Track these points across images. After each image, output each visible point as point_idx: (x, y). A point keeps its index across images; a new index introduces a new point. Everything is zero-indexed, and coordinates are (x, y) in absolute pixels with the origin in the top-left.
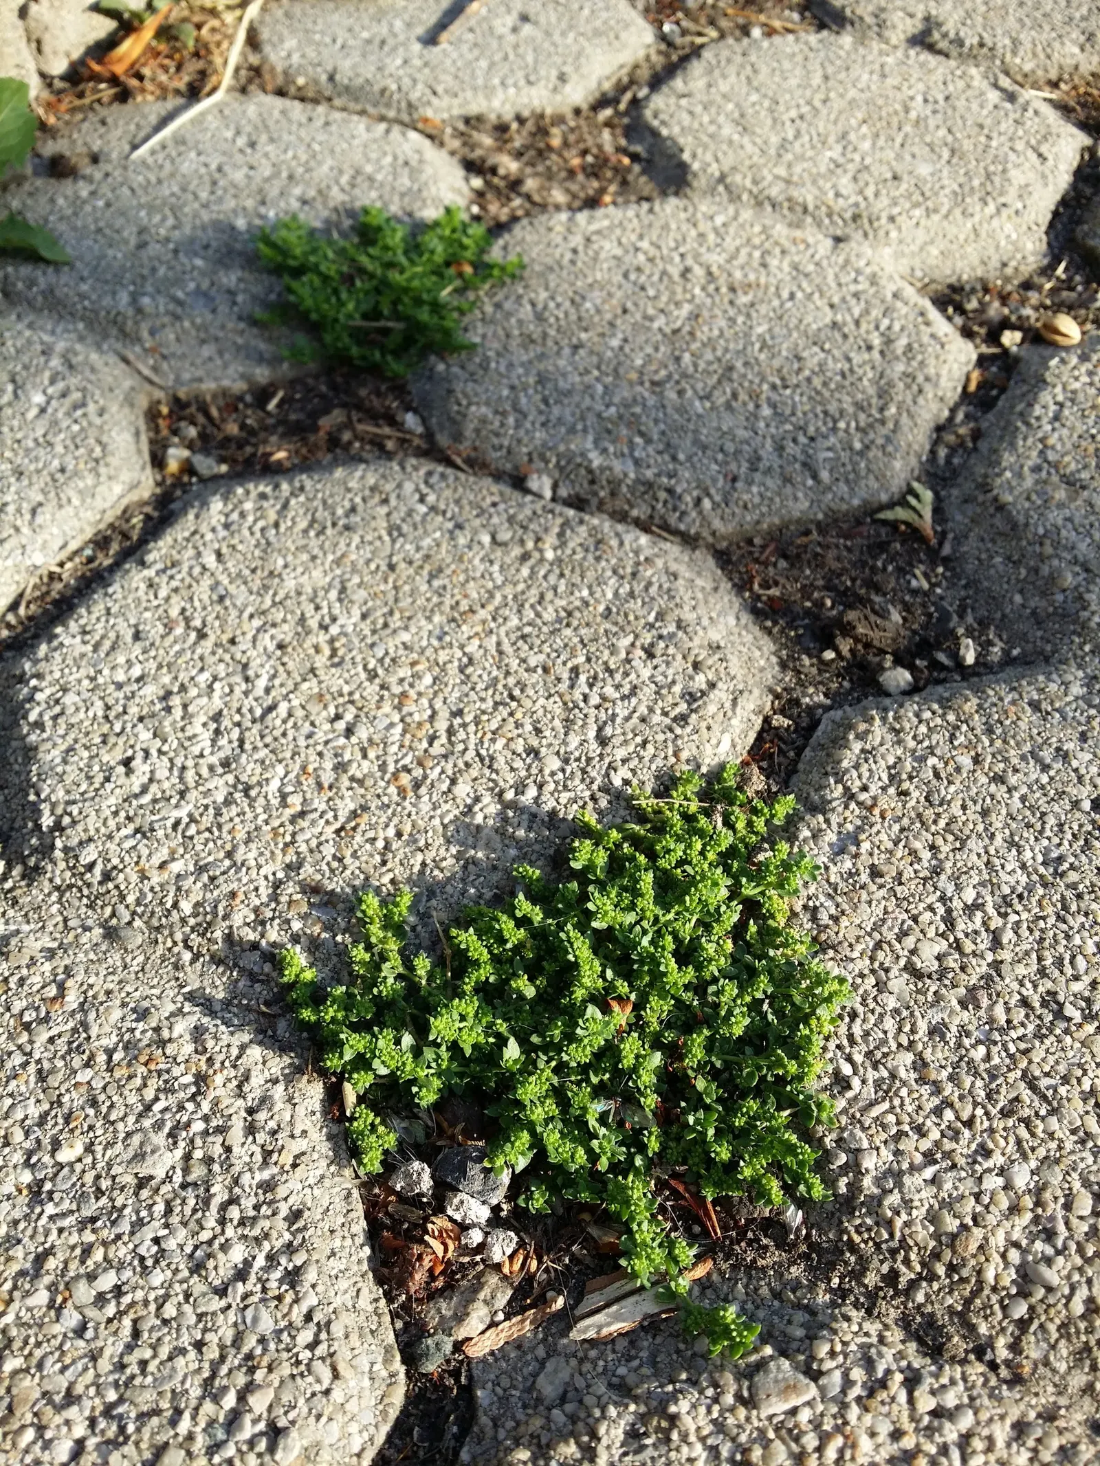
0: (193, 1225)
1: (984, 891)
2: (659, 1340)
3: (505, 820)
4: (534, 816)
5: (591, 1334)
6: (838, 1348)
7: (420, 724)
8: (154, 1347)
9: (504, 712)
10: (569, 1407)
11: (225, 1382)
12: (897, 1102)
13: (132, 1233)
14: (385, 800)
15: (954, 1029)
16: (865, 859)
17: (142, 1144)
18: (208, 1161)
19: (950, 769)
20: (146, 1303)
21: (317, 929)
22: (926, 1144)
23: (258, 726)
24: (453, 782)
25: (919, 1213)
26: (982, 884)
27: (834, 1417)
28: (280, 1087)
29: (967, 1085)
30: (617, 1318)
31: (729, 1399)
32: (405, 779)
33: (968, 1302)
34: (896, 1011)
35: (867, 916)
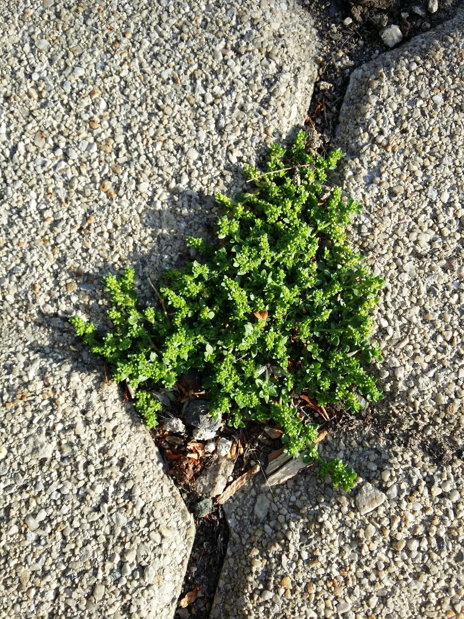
0: (74, 480)
1: (454, 192)
2: (308, 479)
3: (174, 203)
4: (191, 196)
5: (276, 483)
6: (394, 474)
7: (107, 141)
8: (75, 541)
9: (156, 120)
10: (272, 523)
11: (112, 552)
12: (413, 337)
13: (46, 490)
14: (101, 203)
15: (441, 288)
16: (386, 185)
17: (35, 443)
18: (70, 444)
19: (430, 107)
20: (64, 523)
21: (87, 299)
22: (429, 358)
23: (11, 164)
24: (138, 182)
25: (427, 397)
26: (452, 188)
27: (395, 508)
28: (95, 394)
29: (449, 320)
30: (286, 473)
31: (345, 509)
32: (108, 185)
33: (453, 433)
34: (409, 283)
35: (389, 224)
